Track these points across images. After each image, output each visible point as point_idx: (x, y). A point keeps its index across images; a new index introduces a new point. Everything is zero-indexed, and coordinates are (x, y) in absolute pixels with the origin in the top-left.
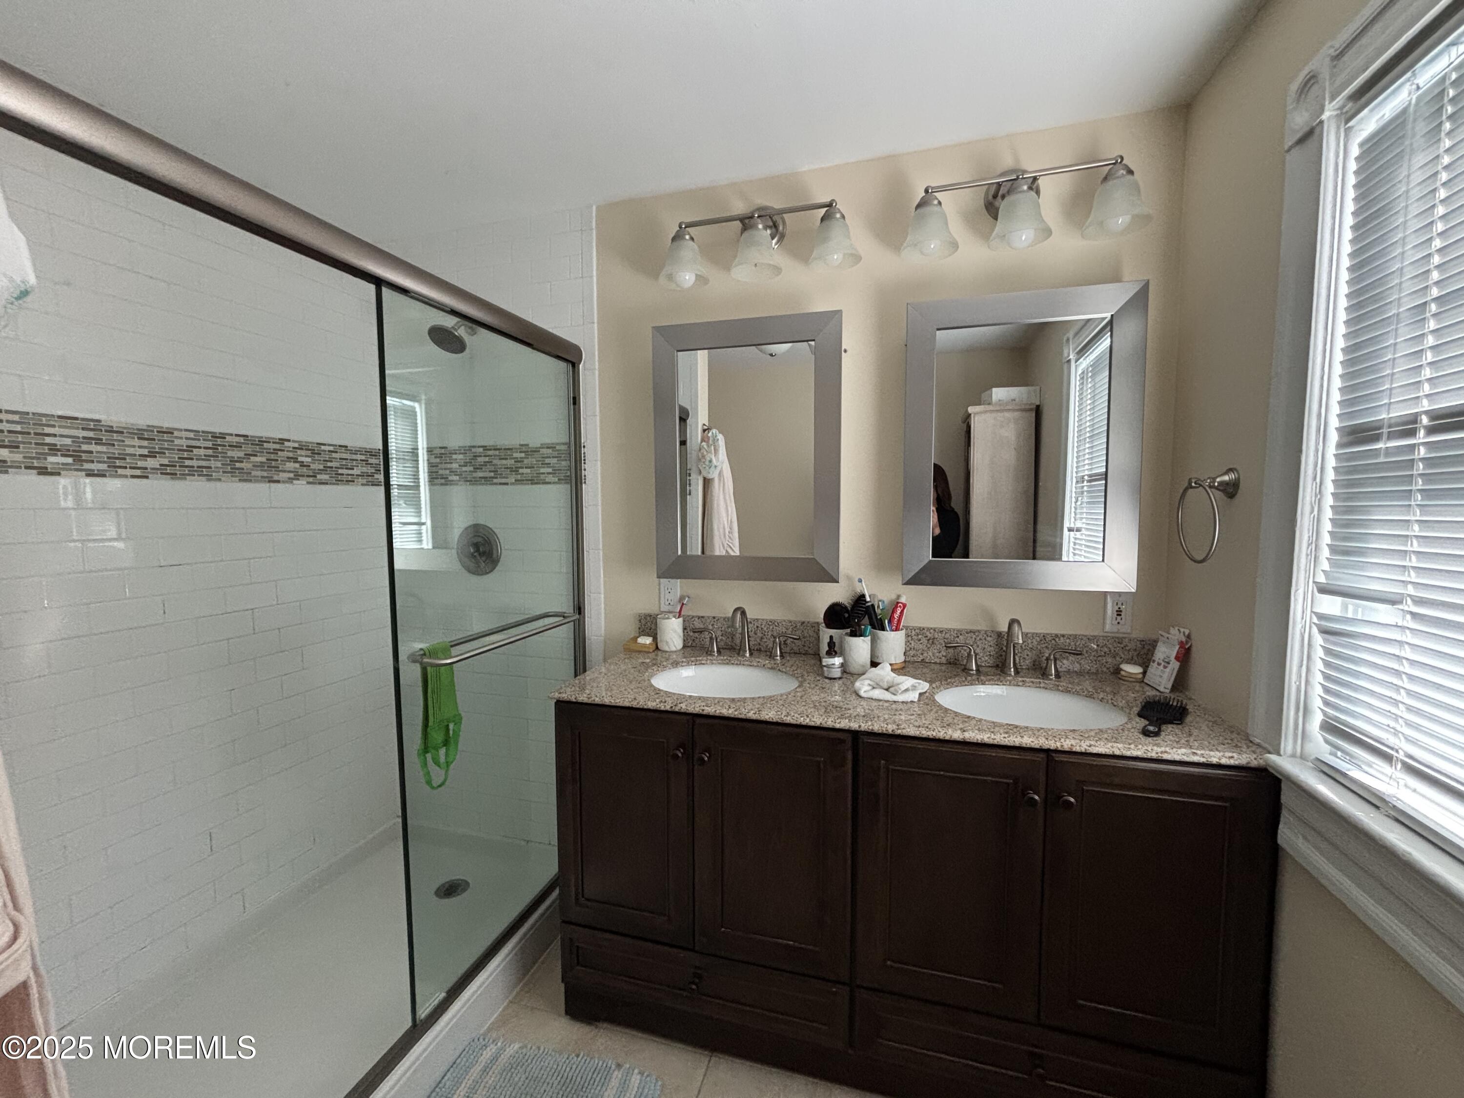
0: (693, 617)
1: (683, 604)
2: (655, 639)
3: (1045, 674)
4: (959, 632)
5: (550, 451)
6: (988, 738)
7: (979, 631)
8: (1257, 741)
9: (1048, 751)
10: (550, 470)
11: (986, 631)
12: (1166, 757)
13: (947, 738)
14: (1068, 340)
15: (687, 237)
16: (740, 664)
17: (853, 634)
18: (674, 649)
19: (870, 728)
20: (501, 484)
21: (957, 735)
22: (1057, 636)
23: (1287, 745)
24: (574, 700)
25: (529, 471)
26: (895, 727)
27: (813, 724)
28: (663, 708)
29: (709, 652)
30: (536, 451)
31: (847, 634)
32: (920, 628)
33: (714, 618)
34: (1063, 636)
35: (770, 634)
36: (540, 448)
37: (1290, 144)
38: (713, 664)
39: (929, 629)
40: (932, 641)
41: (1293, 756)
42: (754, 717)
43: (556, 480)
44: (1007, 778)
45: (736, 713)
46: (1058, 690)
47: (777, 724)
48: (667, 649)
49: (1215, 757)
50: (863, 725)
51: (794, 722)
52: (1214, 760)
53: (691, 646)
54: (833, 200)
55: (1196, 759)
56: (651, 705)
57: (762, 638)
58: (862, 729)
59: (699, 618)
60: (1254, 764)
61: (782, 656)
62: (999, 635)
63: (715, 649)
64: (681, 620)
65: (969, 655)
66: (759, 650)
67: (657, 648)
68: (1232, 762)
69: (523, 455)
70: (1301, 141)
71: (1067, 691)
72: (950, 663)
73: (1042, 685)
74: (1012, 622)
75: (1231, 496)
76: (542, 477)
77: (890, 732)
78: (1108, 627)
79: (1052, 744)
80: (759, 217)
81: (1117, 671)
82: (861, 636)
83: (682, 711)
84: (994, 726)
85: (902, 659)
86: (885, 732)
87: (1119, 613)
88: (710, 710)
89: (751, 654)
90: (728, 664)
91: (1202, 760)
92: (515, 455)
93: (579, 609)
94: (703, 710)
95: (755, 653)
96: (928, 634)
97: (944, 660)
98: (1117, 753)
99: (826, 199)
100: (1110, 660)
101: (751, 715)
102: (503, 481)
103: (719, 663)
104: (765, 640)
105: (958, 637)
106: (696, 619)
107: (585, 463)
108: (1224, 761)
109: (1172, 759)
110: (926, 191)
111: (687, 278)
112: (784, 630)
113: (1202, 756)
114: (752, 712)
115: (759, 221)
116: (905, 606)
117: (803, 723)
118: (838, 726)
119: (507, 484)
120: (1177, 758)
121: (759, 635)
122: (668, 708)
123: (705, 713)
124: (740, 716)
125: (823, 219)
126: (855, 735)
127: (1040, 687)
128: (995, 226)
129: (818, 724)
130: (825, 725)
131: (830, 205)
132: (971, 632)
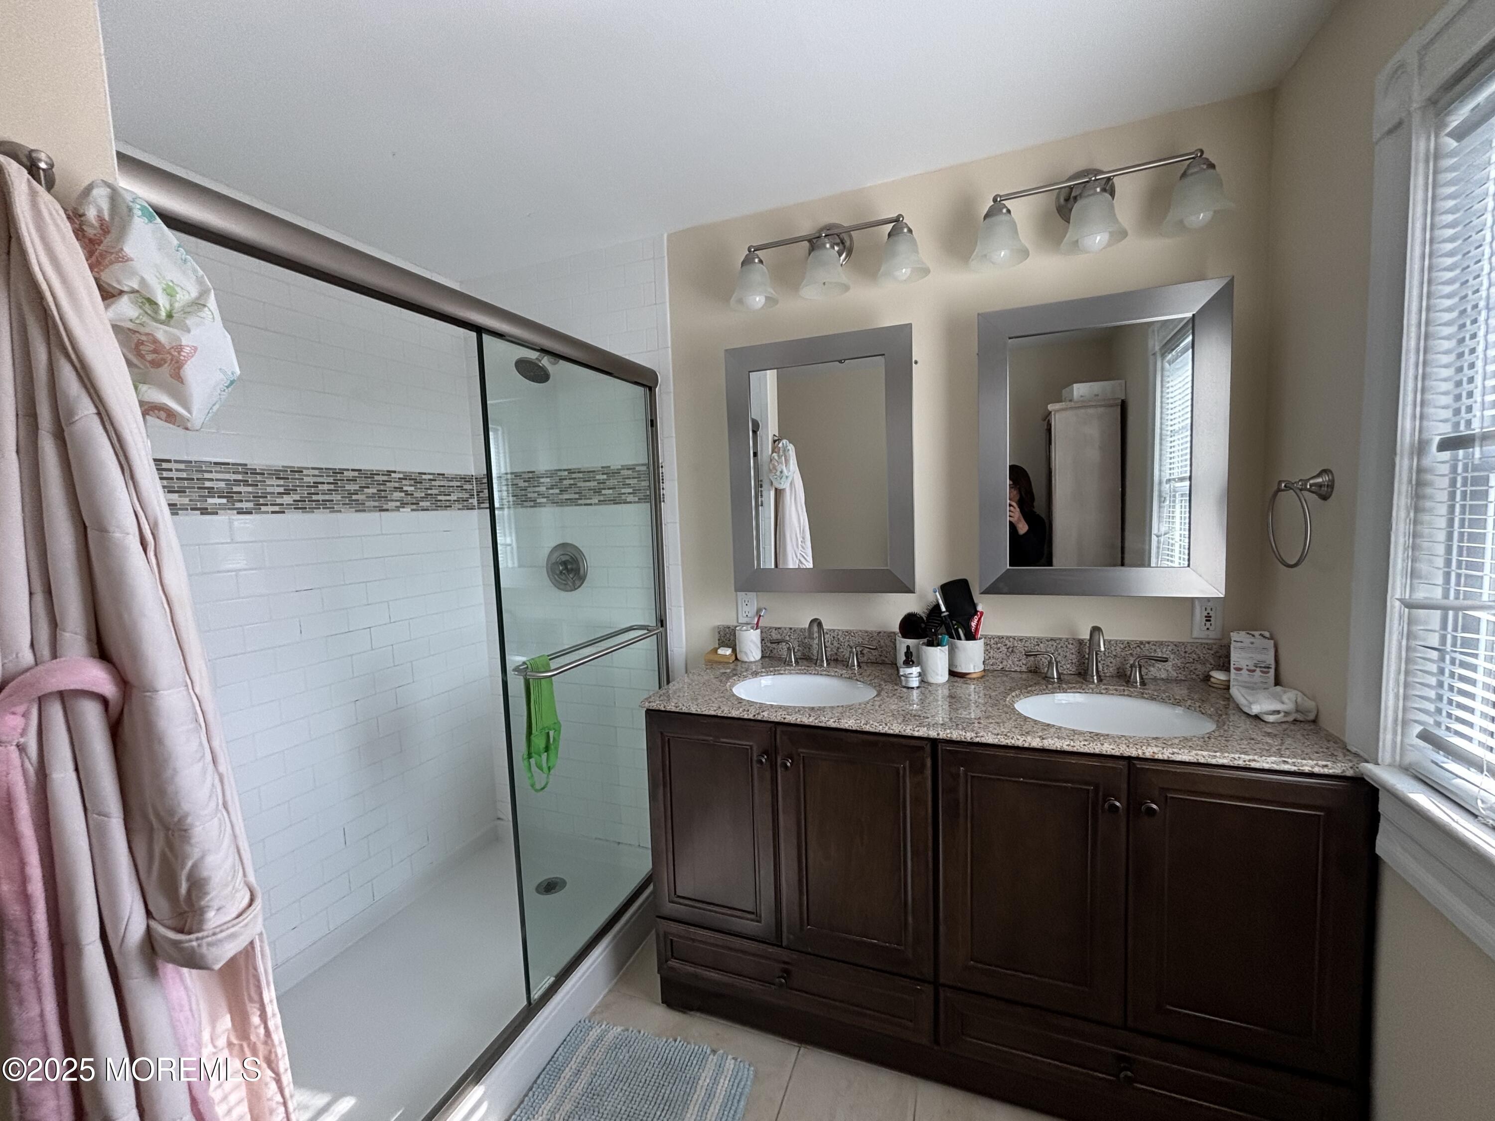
0: (771, 628)
1: (760, 616)
2: (734, 650)
3: (1129, 682)
4: (1040, 641)
5: (630, 472)
6: (1068, 745)
7: (1060, 639)
8: (1354, 749)
9: (1129, 759)
10: (631, 490)
11: (1067, 639)
13: (1026, 745)
15: (757, 260)
16: (817, 674)
17: (930, 644)
18: (752, 659)
19: (949, 736)
21: (1036, 743)
22: (1141, 643)
23: (1385, 753)
24: (663, 709)
25: (611, 491)
26: (973, 735)
27: (891, 732)
28: (746, 717)
29: (787, 663)
30: (618, 472)
32: (999, 637)
33: (791, 629)
34: (1149, 643)
35: (846, 644)
36: (621, 469)
37: (1378, 135)
38: (791, 674)
39: (1008, 638)
40: (1012, 650)
41: (1387, 766)
42: (834, 725)
43: (637, 500)
44: (1087, 783)
45: (816, 721)
46: (1144, 698)
47: (856, 732)
48: (746, 659)
49: (1307, 766)
50: (941, 733)
51: (872, 730)
53: (769, 657)
54: (900, 216)
56: (735, 714)
57: (838, 648)
58: (941, 737)
59: (776, 629)
60: (1350, 773)
61: (859, 665)
62: (1081, 642)
63: (793, 660)
64: (759, 631)
65: (1050, 663)
66: (836, 660)
67: (736, 659)
69: (605, 477)
70: (1390, 132)
71: (1153, 698)
72: (1030, 671)
73: (1126, 693)
74: (1096, 630)
75: (1325, 498)
76: (623, 497)
77: (969, 739)
78: (1196, 634)
79: (1132, 752)
80: (826, 236)
81: (1207, 678)
82: (938, 645)
83: (765, 719)
85: (982, 667)
86: (963, 740)
87: (1208, 618)
88: (791, 719)
89: (828, 664)
90: (805, 674)
92: (598, 477)
93: (662, 622)
94: (785, 718)
95: (832, 663)
96: (1007, 642)
97: (1024, 668)
98: (1202, 761)
99: (894, 215)
100: (1199, 666)
101: (832, 724)
102: (588, 501)
103: (797, 673)
104: (842, 650)
105: (1038, 645)
106: (774, 630)
107: (663, 483)
108: (1317, 770)
109: (1261, 767)
110: (995, 200)
111: (758, 300)
112: (861, 640)
114: (832, 720)
115: (826, 240)
117: (882, 731)
118: (916, 734)
119: (591, 504)
120: (1267, 766)
121: (836, 644)
122: (751, 717)
123: (786, 721)
124: (820, 725)
125: (889, 235)
126: (933, 742)
127: (1124, 695)
128: (1068, 228)
129: (897, 732)
130: (904, 733)
131: (897, 220)
132: (1052, 640)
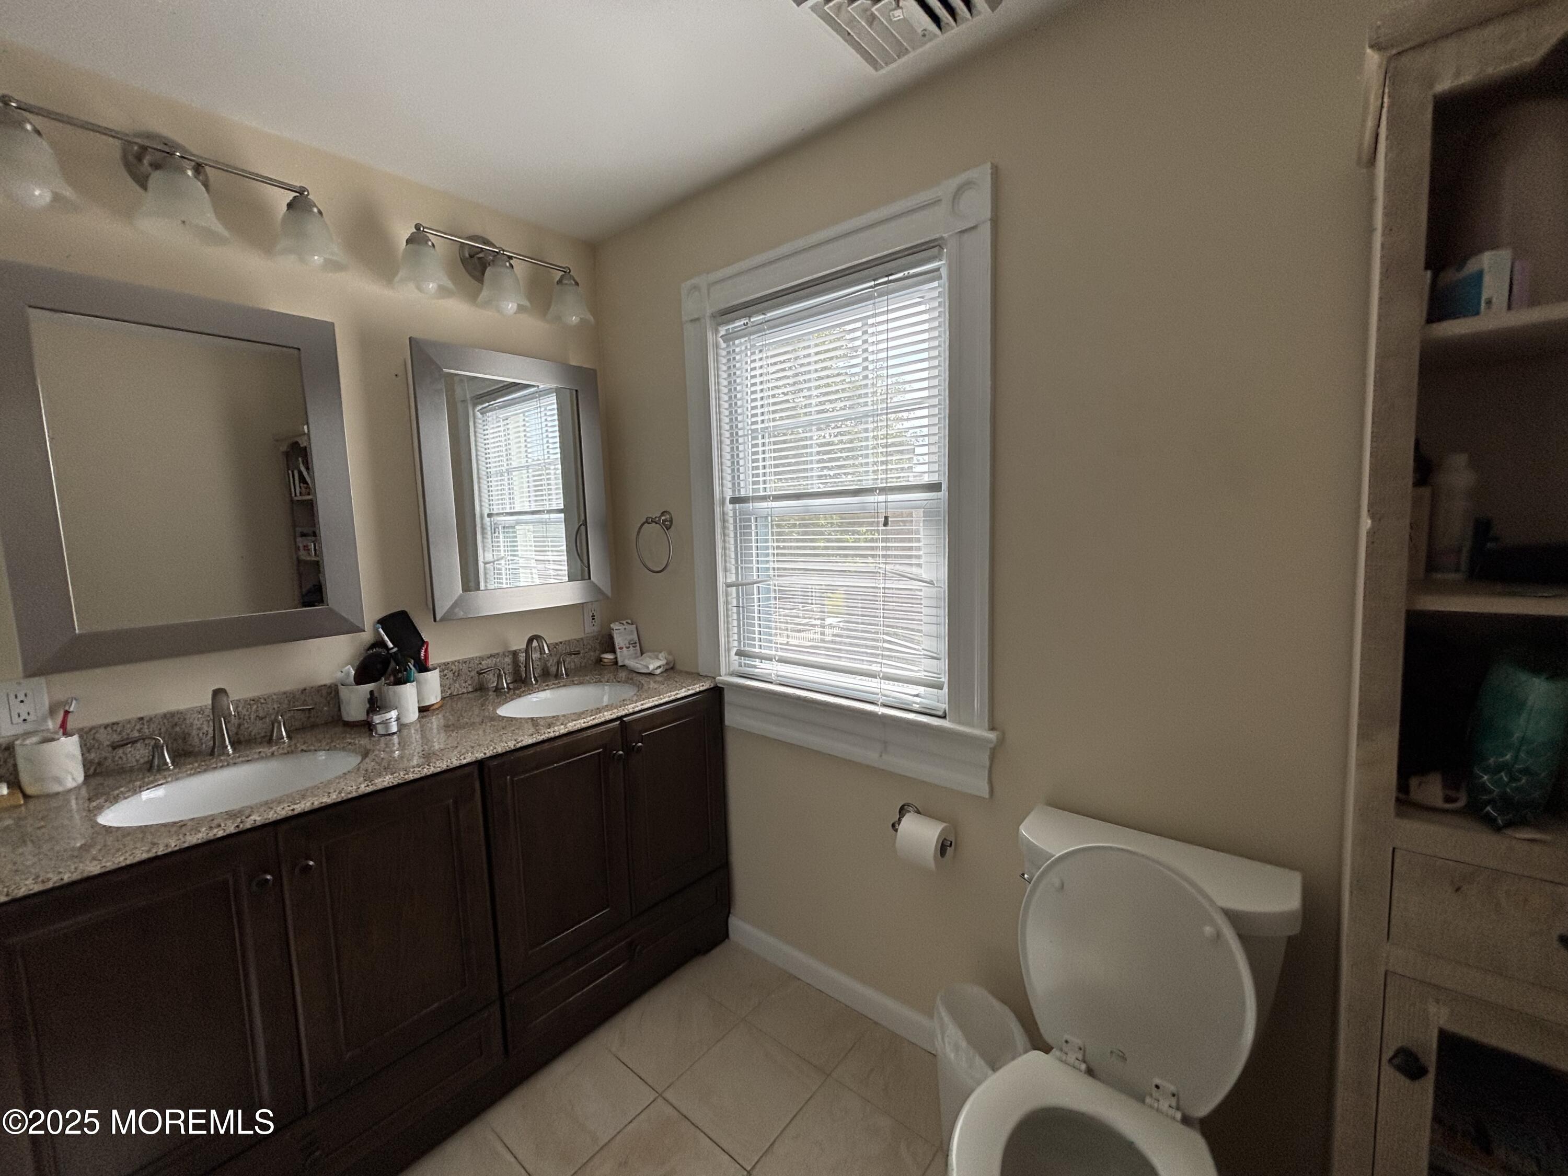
0: (96, 728)
1: (67, 713)
2: (15, 783)
3: (557, 676)
4: (482, 658)
7: (497, 654)
8: (704, 674)
9: (620, 718)
11: (503, 654)
13: (556, 735)
16: (228, 765)
17: (397, 682)
18: (71, 786)
19: (495, 751)
22: (557, 644)
23: (721, 670)
26: (514, 742)
27: (439, 770)
29: (155, 768)
31: (388, 684)
34: (561, 643)
37: (686, 320)
38: (177, 779)
39: (453, 663)
40: (458, 675)
42: (369, 789)
44: (599, 749)
45: (343, 795)
46: (575, 684)
47: (399, 785)
51: (416, 776)
52: (698, 690)
54: (302, 187)
58: (488, 755)
60: (710, 685)
61: (289, 737)
62: (515, 654)
63: (169, 760)
64: (73, 738)
65: (499, 676)
67: (25, 797)
68: (702, 689)
70: (691, 322)
71: (583, 683)
72: (476, 690)
73: (562, 684)
75: (669, 528)
77: (513, 747)
80: (183, 158)
81: (600, 660)
85: (439, 699)
87: (593, 617)
89: (237, 749)
90: (205, 771)
91: (692, 692)
95: (241, 746)
96: (453, 667)
100: (592, 654)
110: (417, 227)
111: (39, 196)
113: (692, 689)
115: (185, 163)
118: (464, 762)
126: (480, 764)
127: (561, 686)
129: (445, 767)
130: (452, 766)
131: (301, 191)
132: (491, 656)
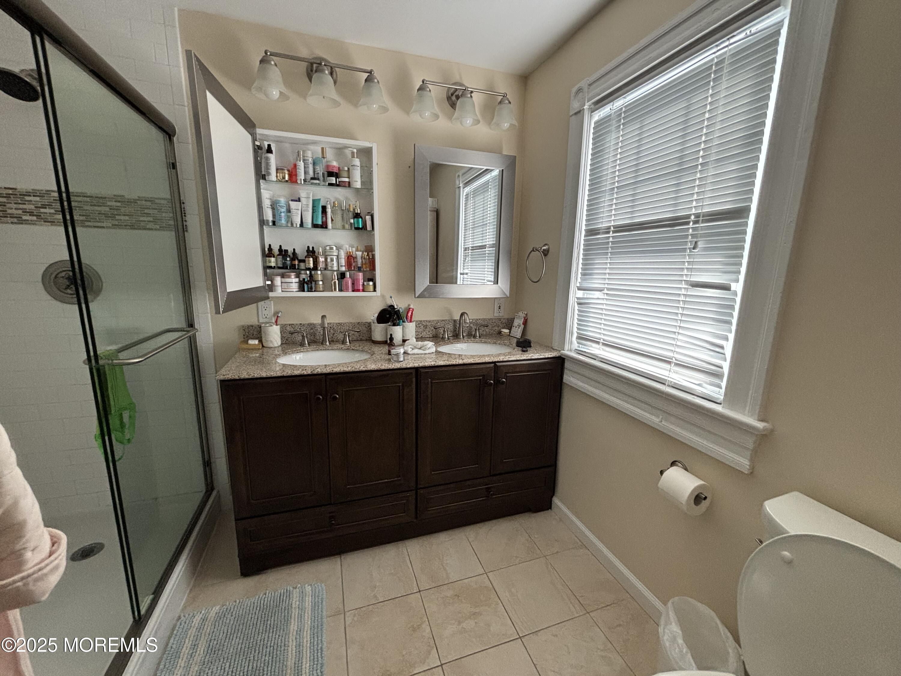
0: (286, 325)
1: (278, 317)
2: (261, 341)
3: (475, 337)
5: (149, 204)
6: (473, 361)
7: (446, 320)
8: (555, 348)
9: (494, 363)
10: (151, 219)
11: (449, 320)
12: (533, 358)
13: (457, 363)
14: (459, 176)
16: (325, 350)
17: (394, 325)
18: (276, 345)
19: (425, 364)
20: (95, 227)
23: (567, 347)
25: (127, 218)
27: (396, 367)
28: (305, 373)
29: (302, 345)
30: (135, 201)
31: (390, 325)
33: (301, 324)
34: (480, 319)
35: (339, 331)
36: (138, 200)
37: (572, 113)
38: (308, 351)
39: (424, 321)
40: (426, 327)
41: (568, 350)
42: (364, 369)
43: (158, 227)
44: (479, 377)
45: (353, 369)
46: (482, 342)
48: (271, 345)
50: (420, 364)
51: (385, 368)
52: (547, 356)
54: (372, 70)
55: (542, 357)
57: (334, 334)
59: (290, 325)
60: (557, 355)
61: (350, 342)
62: (455, 321)
63: (307, 343)
64: (278, 327)
66: (333, 341)
67: (263, 346)
68: (551, 356)
69: (119, 204)
70: (576, 114)
71: (485, 342)
72: (433, 337)
73: (474, 341)
74: (462, 315)
75: (545, 255)
76: (142, 224)
78: (495, 315)
79: (496, 359)
80: (325, 65)
81: (500, 333)
82: (397, 325)
83: (319, 373)
84: (472, 356)
86: (430, 366)
87: (500, 307)
88: (337, 370)
89: (330, 344)
90: (318, 350)
91: (543, 357)
92: (109, 203)
93: (191, 325)
94: (333, 370)
95: (331, 343)
97: (431, 336)
98: (518, 359)
100: (497, 328)
101: (362, 368)
102: (99, 224)
103: (312, 350)
104: (336, 335)
105: (439, 323)
107: (185, 216)
108: (550, 356)
110: (423, 82)
111: (275, 93)
112: (348, 328)
115: (325, 68)
116: (413, 310)
119: (103, 227)
120: (536, 357)
121: (332, 331)
122: (309, 372)
124: (356, 370)
125: (366, 80)
126: (417, 369)
131: (370, 72)
132: (443, 320)
